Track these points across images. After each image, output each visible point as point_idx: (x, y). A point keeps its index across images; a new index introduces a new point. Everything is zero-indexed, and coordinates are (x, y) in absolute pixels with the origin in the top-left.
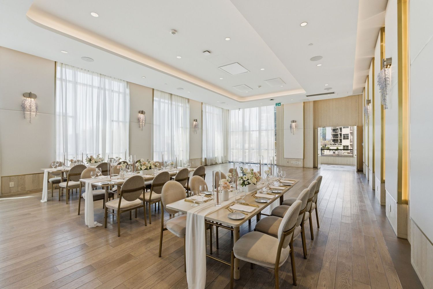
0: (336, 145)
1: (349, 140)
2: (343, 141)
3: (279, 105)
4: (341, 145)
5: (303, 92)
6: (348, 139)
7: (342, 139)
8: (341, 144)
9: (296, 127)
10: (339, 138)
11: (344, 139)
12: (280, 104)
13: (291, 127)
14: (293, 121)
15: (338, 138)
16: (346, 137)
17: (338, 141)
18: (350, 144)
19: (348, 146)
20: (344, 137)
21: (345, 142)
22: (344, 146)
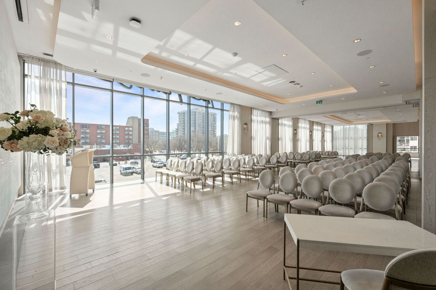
3: (372, 125)
7: (410, 140)
9: (381, 136)
14: (380, 133)
16: (414, 139)
19: (416, 147)
22: (411, 147)
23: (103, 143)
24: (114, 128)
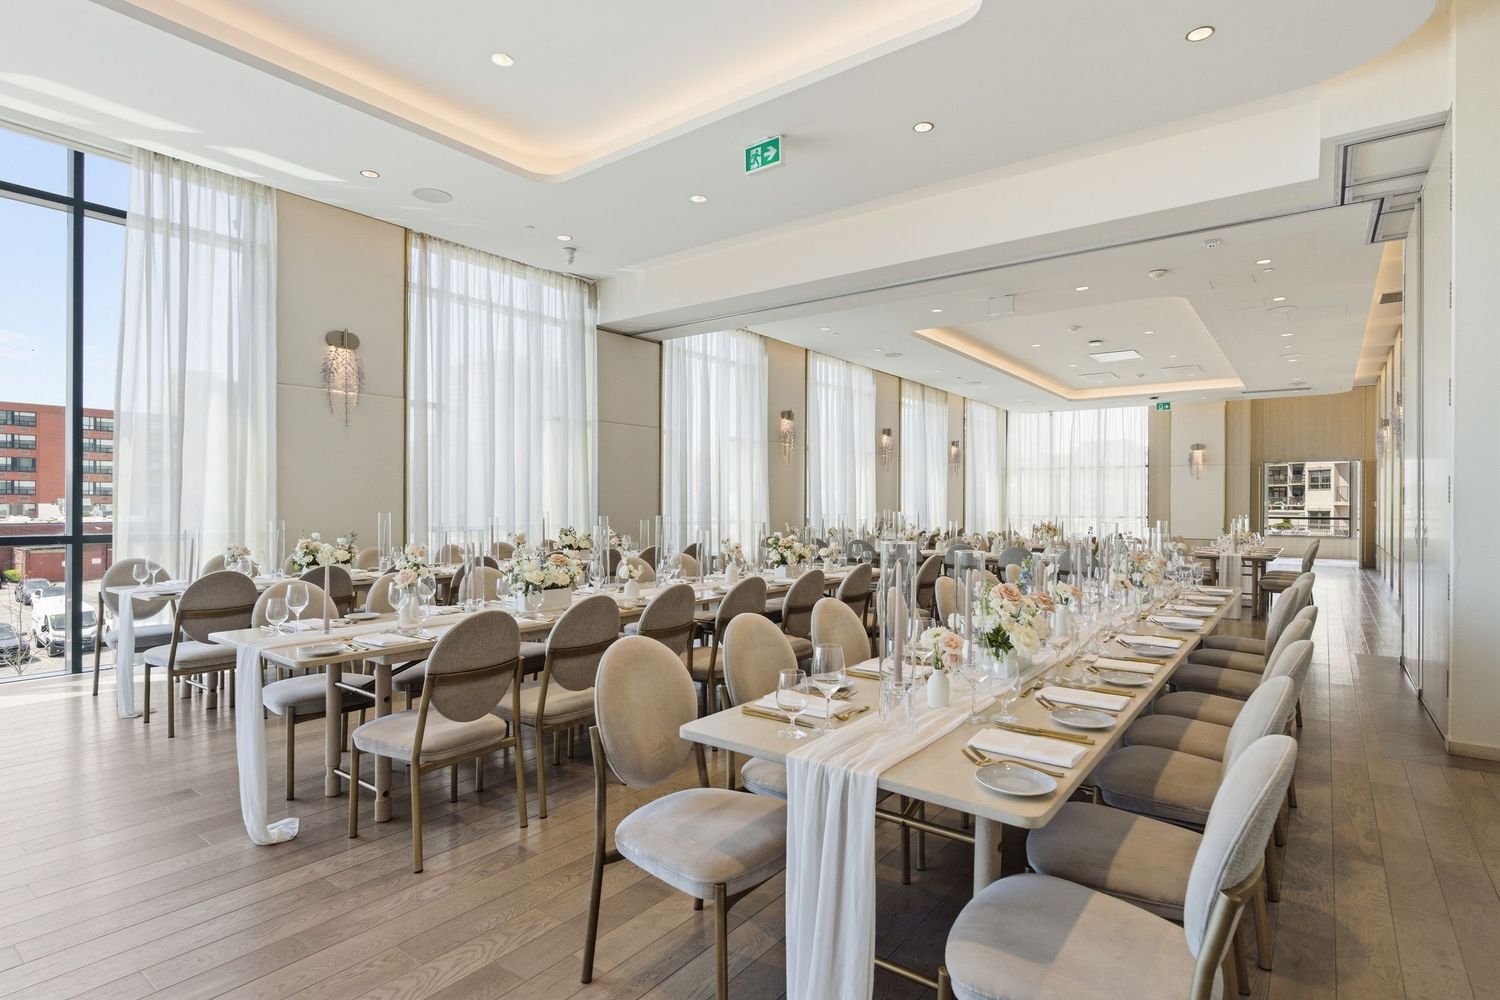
0: (1280, 508)
1: (1331, 493)
2: (1309, 494)
3: (1167, 407)
4: (1302, 508)
5: (1236, 384)
6: (1328, 487)
7: (1305, 488)
8: (1299, 505)
9: (1204, 460)
10: (1289, 484)
11: (1313, 487)
12: (1169, 404)
13: (1191, 459)
14: (1198, 447)
15: (1285, 481)
16: (1321, 482)
17: (1286, 495)
18: (1335, 506)
19: (1329, 513)
20: (1313, 480)
21: (1316, 500)
22: (1312, 515)
23: (24, 492)
24: (87, 422)
